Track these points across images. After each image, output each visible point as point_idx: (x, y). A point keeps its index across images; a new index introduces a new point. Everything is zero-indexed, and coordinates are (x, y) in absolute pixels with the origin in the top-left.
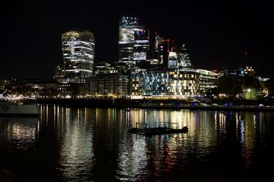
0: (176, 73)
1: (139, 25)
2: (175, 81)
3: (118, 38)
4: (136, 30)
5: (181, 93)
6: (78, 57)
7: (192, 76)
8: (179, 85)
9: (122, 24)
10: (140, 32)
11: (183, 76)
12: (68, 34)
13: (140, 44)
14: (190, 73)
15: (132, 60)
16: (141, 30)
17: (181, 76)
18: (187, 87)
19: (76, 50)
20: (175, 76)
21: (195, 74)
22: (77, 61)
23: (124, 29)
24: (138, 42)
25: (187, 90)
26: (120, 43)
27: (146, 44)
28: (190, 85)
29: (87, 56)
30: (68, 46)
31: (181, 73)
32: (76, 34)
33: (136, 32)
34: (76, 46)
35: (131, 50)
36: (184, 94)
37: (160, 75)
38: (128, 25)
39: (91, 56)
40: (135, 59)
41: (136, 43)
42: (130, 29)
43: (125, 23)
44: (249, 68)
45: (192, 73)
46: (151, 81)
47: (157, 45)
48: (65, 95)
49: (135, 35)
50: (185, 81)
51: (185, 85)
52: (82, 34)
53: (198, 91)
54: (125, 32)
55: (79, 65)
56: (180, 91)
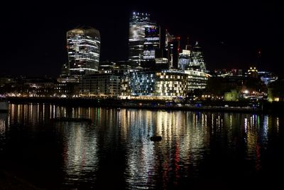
0: (162, 74)
1: (151, 21)
2: (162, 82)
3: (129, 35)
4: (147, 26)
5: (167, 94)
6: (83, 55)
7: (179, 77)
8: (165, 86)
9: (132, 21)
10: (150, 29)
11: (169, 77)
12: (73, 31)
13: (150, 41)
14: (176, 74)
15: (142, 58)
16: (152, 27)
17: (167, 77)
18: (173, 88)
19: (81, 48)
20: (162, 77)
21: (181, 75)
22: (81, 59)
23: (134, 26)
24: (149, 39)
25: (173, 91)
26: (130, 40)
27: (157, 41)
28: (176, 86)
29: (92, 55)
30: (73, 44)
31: (167, 74)
32: (81, 32)
33: (146, 28)
34: (81, 44)
35: (141, 48)
36: (169, 95)
37: (149, 76)
38: (139, 21)
39: (96, 55)
40: (145, 57)
41: (147, 41)
42: (141, 25)
43: (135, 19)
44: (253, 69)
45: (179, 74)
46: (141, 81)
47: (167, 43)
48: (61, 94)
49: (146, 31)
50: (171, 82)
51: (170, 86)
52: (88, 32)
53: (185, 92)
54: (136, 29)
55: (84, 64)
56: (166, 91)
